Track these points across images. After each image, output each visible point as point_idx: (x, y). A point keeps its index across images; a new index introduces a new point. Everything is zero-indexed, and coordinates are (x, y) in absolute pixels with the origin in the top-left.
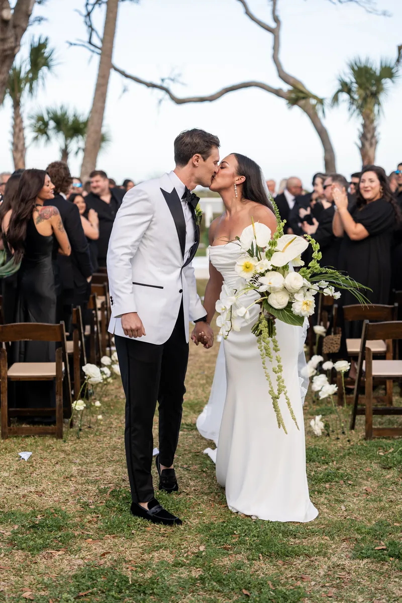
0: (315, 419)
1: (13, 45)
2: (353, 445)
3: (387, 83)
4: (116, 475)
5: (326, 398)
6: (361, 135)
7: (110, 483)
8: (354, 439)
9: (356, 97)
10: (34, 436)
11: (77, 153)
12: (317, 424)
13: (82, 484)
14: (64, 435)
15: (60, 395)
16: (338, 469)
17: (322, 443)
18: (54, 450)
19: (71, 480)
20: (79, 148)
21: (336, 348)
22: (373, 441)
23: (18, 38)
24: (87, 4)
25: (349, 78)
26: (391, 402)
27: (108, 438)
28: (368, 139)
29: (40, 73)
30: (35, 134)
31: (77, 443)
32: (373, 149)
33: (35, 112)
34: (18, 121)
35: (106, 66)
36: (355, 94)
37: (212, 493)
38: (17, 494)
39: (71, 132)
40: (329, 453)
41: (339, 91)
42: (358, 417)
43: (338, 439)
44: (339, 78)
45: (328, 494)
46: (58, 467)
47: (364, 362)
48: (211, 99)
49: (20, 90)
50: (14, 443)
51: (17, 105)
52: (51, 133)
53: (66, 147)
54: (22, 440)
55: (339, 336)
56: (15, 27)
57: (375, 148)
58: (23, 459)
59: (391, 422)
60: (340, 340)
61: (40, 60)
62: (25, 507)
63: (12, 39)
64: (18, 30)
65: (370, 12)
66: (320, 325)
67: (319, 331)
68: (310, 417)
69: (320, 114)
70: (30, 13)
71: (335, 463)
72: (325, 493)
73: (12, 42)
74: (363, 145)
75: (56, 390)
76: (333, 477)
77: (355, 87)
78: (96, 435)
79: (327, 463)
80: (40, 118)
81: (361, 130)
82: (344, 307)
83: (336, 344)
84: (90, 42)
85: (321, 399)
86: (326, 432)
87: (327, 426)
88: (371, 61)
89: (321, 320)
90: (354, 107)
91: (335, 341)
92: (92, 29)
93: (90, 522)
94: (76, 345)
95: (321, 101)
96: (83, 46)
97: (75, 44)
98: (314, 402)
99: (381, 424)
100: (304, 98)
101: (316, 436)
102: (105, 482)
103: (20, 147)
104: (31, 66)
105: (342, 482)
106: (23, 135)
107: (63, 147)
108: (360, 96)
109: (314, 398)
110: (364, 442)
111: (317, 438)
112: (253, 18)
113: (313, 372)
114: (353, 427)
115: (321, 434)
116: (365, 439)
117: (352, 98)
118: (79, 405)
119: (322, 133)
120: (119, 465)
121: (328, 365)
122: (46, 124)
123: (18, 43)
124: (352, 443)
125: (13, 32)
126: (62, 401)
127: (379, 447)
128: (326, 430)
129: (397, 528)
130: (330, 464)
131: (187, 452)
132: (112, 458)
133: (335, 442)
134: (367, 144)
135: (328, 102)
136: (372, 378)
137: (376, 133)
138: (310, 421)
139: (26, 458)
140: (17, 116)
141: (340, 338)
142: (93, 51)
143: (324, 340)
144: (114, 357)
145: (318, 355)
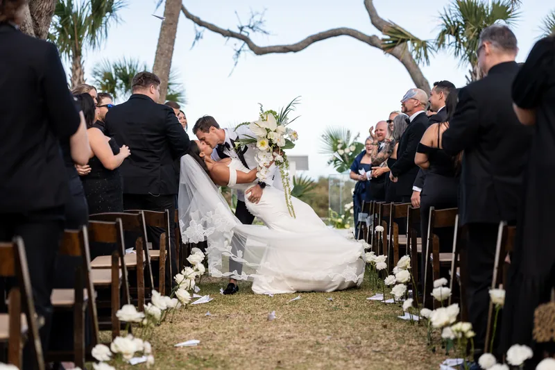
29: (103, 20)
33: (101, 68)
41: (444, 32)
48: (295, 49)
61: (104, 5)
80: (106, 75)
90: (462, 51)
95: (424, 45)
100: (401, 41)
104: (93, 11)
117: (458, 40)
122: (113, 82)
143: (537, 313)
144: (116, 346)
145: (521, 344)
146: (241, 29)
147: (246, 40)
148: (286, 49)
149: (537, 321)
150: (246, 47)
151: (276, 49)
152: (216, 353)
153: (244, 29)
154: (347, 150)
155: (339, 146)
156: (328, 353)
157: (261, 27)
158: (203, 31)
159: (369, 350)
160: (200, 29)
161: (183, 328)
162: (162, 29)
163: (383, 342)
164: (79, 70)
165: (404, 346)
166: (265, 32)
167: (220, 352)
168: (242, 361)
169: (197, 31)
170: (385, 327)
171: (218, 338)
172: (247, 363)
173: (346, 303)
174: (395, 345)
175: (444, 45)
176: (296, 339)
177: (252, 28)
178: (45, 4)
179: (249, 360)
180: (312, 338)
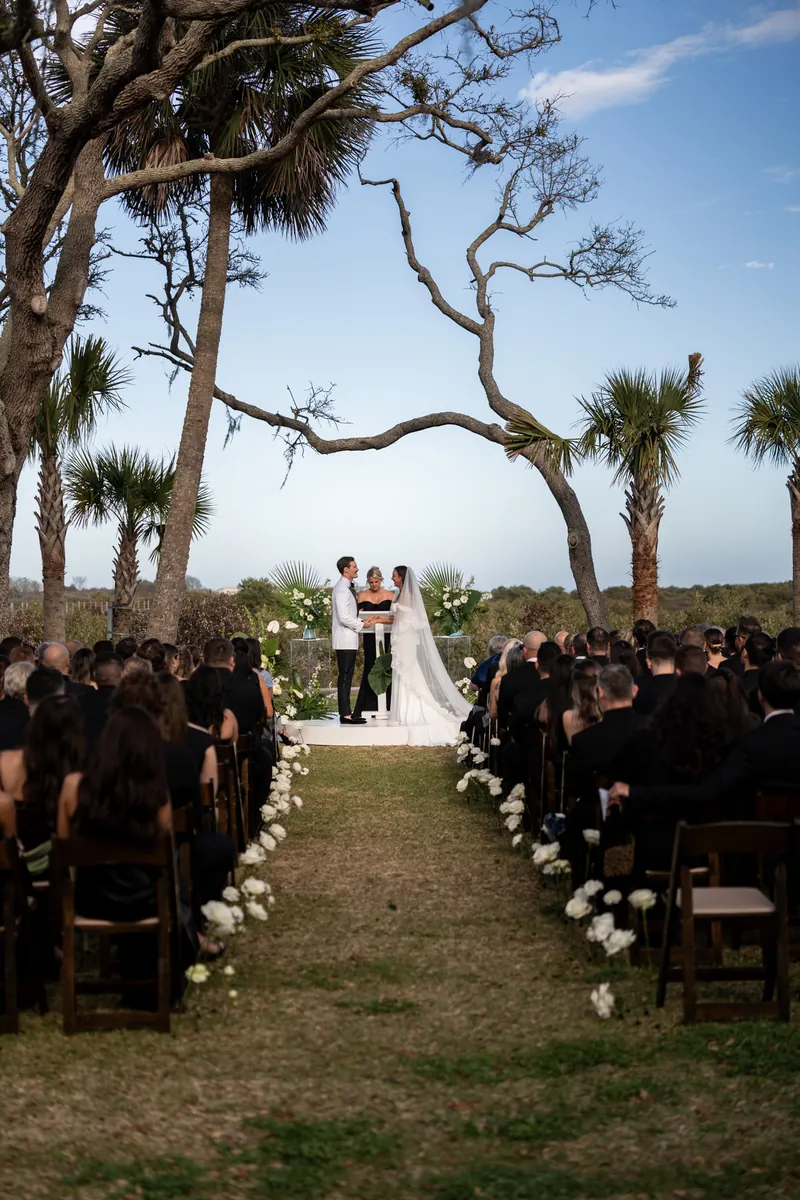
0: (598, 990)
1: (48, 354)
2: (665, 1034)
3: (675, 418)
5: (618, 953)
8: (665, 1024)
11: (149, 533)
12: (603, 999)
14: (173, 1027)
17: (612, 1031)
18: (157, 1052)
20: (152, 526)
21: (626, 868)
22: (697, 1026)
23: (57, 345)
24: (169, 286)
26: (719, 959)
27: (248, 1029)
28: (642, 508)
29: (89, 402)
30: (78, 503)
31: (196, 1039)
32: (652, 526)
35: (204, 393)
36: (619, 433)
38: (103, 1131)
39: (140, 501)
40: (627, 1048)
41: (594, 430)
42: (669, 985)
43: (638, 1023)
47: (679, 892)
48: (380, 445)
49: (55, 431)
50: (87, 1041)
52: (106, 501)
53: (133, 524)
54: (100, 1037)
56: (52, 325)
57: (656, 524)
59: (722, 993)
60: (632, 854)
61: (90, 380)
62: (119, 1152)
63: (48, 346)
64: (58, 331)
65: (639, 299)
67: (592, 838)
68: (587, 986)
73: (46, 351)
74: (635, 517)
78: (226, 1024)
80: (87, 475)
81: (630, 492)
83: (627, 860)
84: (173, 350)
85: (608, 955)
86: (617, 1013)
87: (618, 1002)
91: (625, 857)
92: (178, 328)
93: (236, 1178)
95: (565, 445)
96: (163, 355)
97: (148, 353)
99: (705, 995)
100: (535, 439)
101: (601, 1020)
103: (55, 524)
106: (60, 504)
107: (126, 523)
110: (682, 1028)
111: (603, 1024)
112: (445, 310)
113: (587, 908)
114: (660, 1003)
115: (608, 1015)
116: (685, 1022)
117: (614, 440)
118: (198, 973)
119: (567, 502)
121: (613, 897)
122: (98, 487)
123: (56, 351)
124: (663, 1031)
125: (48, 333)
127: (709, 1037)
128: (618, 1008)
129: (758, 1177)
133: (632, 1030)
134: (641, 518)
136: (692, 919)
138: (590, 994)
141: (632, 850)
142: (179, 364)
143: (606, 855)
144: (246, 887)
145: (595, 879)
146: (297, 412)
147: (304, 430)
148: (364, 445)
149: (605, 861)
150: (304, 439)
151: (350, 444)
152: (324, 893)
153: (301, 414)
154: (457, 603)
155: (446, 597)
156: (437, 890)
157: (327, 410)
158: (240, 417)
159: (480, 887)
160: (235, 414)
161: (281, 868)
162: (186, 429)
163: (493, 878)
164: (53, 476)
165: (515, 882)
166: (332, 419)
167: (328, 892)
168: (353, 901)
169: (231, 418)
170: (498, 862)
171: (322, 877)
172: (357, 903)
173: (455, 833)
174: (507, 880)
175: (593, 447)
176: (403, 878)
177: (313, 412)
178: (26, 407)
179: (359, 898)
180: (420, 876)
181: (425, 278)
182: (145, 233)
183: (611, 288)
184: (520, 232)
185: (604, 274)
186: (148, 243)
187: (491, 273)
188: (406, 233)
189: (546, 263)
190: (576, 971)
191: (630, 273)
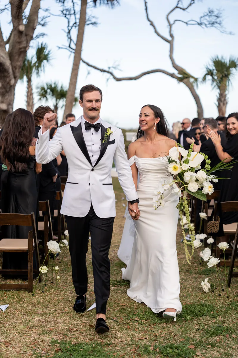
0: (204, 281)
1: (25, 45)
2: (231, 301)
3: (233, 70)
4: (65, 326)
5: (212, 267)
6: (218, 99)
7: (60, 334)
8: (231, 296)
9: (216, 78)
10: (13, 290)
11: (62, 107)
12: (206, 285)
13: (40, 334)
14: (34, 290)
15: (31, 263)
16: (223, 323)
17: (209, 298)
18: (25, 302)
19: (32, 331)
20: (63, 105)
21: (216, 230)
23: (28, 42)
24: (68, 26)
25: (212, 67)
27: (63, 292)
28: (222, 101)
29: (42, 64)
30: (39, 97)
31: (42, 296)
32: (225, 106)
33: (40, 85)
34: (30, 89)
35: (78, 59)
36: (215, 76)
37: (133, 345)
39: (59, 96)
40: (215, 309)
41: (206, 74)
42: (232, 279)
43: (220, 295)
44: (207, 67)
45: (219, 348)
46: (25, 318)
48: (136, 78)
51: (29, 81)
52: (48, 96)
53: (57, 104)
55: (218, 222)
56: (26, 35)
57: (226, 106)
58: (1, 310)
60: (219, 225)
61: (42, 56)
63: (25, 42)
64: (28, 38)
65: (223, 33)
66: (203, 212)
67: (203, 216)
69: (195, 88)
70: (35, 28)
71: (220, 317)
72: (217, 346)
73: (24, 44)
74: (219, 104)
75: (29, 259)
76: (221, 332)
77: (215, 72)
78: (55, 289)
79: (215, 317)
80: (43, 89)
81: (218, 96)
82: (221, 203)
83: (216, 227)
84: (70, 47)
85: (208, 267)
86: (212, 290)
87: (212, 286)
88: (224, 58)
89: (203, 209)
90: (215, 83)
91: (216, 225)
92: (71, 40)
94: (46, 225)
95: (196, 80)
96: (66, 49)
97: (61, 48)
98: (200, 264)
100: (187, 78)
101: (205, 293)
102: (56, 333)
103: (31, 103)
104: (37, 59)
105: (228, 336)
106: (33, 97)
107: (55, 104)
108: (218, 77)
109: (201, 262)
112: (159, 35)
113: (200, 244)
114: (229, 285)
115: (208, 292)
117: (213, 78)
118: (44, 269)
119: (197, 98)
120: (68, 316)
122: (46, 92)
123: (28, 45)
124: (230, 299)
125: (25, 38)
126: (32, 266)
128: (212, 288)
130: (217, 318)
131: (116, 305)
132: (64, 309)
133: (218, 298)
134: (222, 104)
135: (200, 80)
137: (226, 98)
138: (201, 282)
139: (4, 310)
140: (29, 87)
142: (71, 52)
143: (208, 224)
146: (109, 68)
147: (112, 74)
148: (130, 79)
149: (208, 226)
150: (112, 77)
151: (126, 79)
157: (119, 68)
160: (90, 68)
175: (206, 80)
177: (115, 68)
178: (18, 63)
181: (152, 24)
182: (61, 9)
183: (213, 28)
184: (184, 9)
185: (211, 24)
186: (62, 11)
187: (174, 23)
188: (146, 9)
189: (192, 20)
190: (195, 268)
191: (220, 24)
